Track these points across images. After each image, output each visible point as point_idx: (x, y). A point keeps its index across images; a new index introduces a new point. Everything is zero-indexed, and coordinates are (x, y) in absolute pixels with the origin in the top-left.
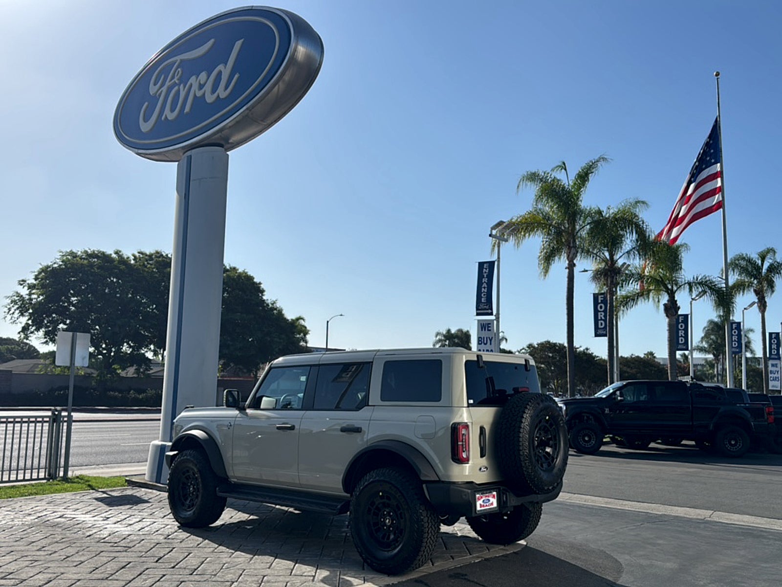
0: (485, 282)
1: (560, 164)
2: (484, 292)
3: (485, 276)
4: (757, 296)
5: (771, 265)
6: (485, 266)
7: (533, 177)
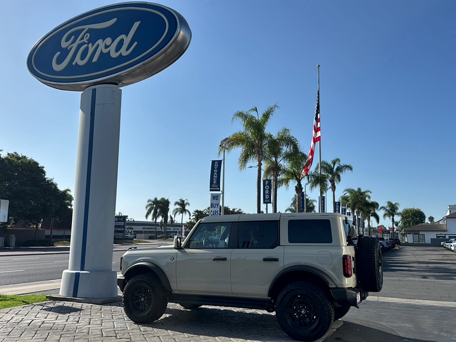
0: (216, 172)
1: (254, 108)
2: (215, 178)
3: (216, 169)
4: (331, 183)
5: (338, 167)
6: (216, 163)
7: (240, 114)
